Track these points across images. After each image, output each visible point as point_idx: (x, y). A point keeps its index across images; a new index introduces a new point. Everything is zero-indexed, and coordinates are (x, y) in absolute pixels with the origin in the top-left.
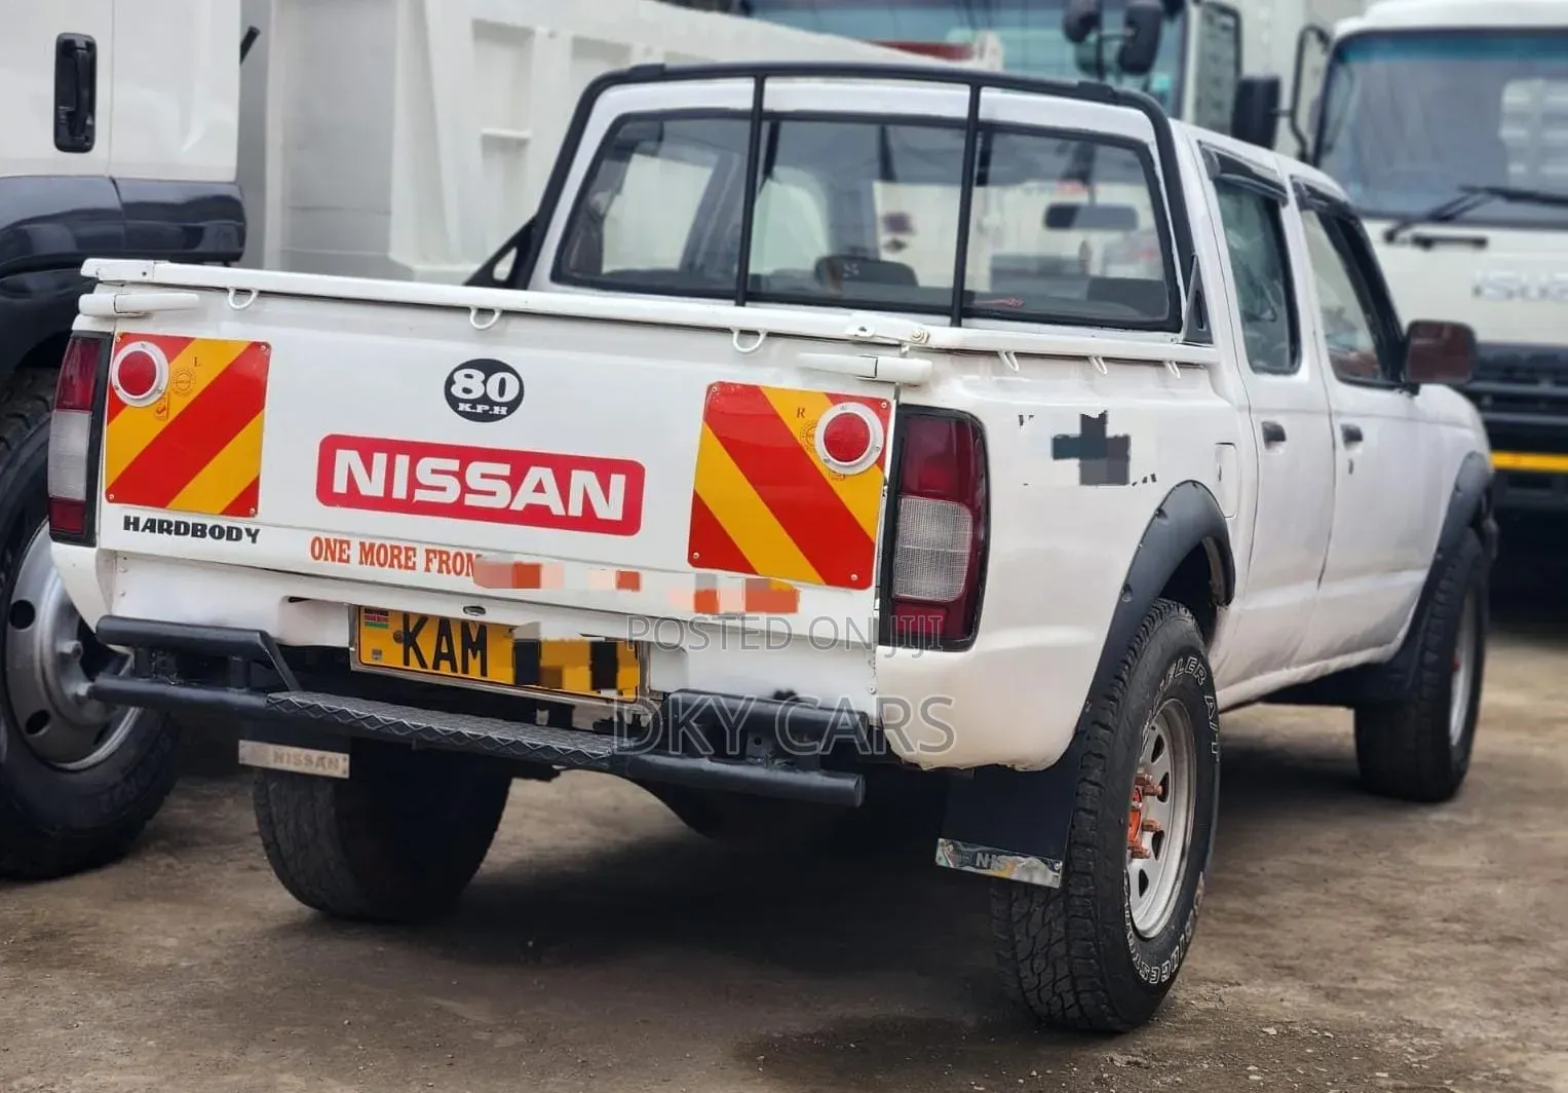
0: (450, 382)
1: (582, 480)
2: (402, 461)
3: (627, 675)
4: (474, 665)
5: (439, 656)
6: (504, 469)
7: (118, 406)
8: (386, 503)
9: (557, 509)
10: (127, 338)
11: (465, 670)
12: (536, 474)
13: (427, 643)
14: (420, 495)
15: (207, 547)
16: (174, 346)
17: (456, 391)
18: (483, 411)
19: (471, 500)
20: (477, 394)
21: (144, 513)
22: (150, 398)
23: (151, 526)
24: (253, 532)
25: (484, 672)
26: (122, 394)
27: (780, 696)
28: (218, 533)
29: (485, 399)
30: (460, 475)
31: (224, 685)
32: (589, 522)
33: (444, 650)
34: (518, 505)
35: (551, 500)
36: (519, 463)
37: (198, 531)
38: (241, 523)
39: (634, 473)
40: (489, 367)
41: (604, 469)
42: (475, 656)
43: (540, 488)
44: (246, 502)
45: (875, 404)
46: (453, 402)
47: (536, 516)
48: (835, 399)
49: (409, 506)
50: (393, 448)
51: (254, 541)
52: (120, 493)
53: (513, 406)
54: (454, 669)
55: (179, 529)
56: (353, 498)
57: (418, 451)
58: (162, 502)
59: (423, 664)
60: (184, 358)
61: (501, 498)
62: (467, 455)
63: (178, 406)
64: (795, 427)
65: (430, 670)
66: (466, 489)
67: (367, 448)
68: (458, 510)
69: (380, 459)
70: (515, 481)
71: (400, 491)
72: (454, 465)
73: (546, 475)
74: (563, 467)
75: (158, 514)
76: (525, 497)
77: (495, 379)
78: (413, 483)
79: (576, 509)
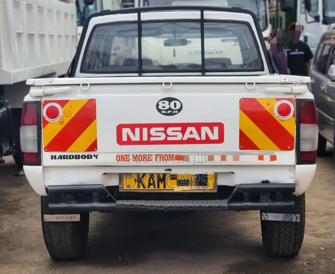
0: (158, 105)
1: (205, 130)
2: (145, 130)
3: (211, 182)
4: (161, 186)
5: (150, 184)
6: (179, 129)
7: (46, 123)
8: (141, 142)
9: (198, 138)
10: (46, 102)
11: (158, 187)
12: (189, 129)
13: (146, 181)
14: (152, 139)
15: (81, 161)
16: (63, 103)
17: (160, 107)
18: (170, 113)
19: (169, 139)
20: (167, 107)
21: (58, 154)
22: (58, 119)
23: (60, 157)
24: (96, 155)
25: (165, 187)
26: (47, 119)
27: (264, 182)
28: (84, 157)
29: (170, 109)
30: (165, 132)
31: (91, 201)
32: (208, 141)
33: (152, 182)
34: (185, 138)
35: (195, 136)
36: (184, 127)
37: (77, 157)
38: (92, 153)
39: (221, 126)
40: (170, 100)
41: (211, 126)
42: (162, 183)
43: (191, 133)
44: (93, 147)
45: (289, 100)
46: (160, 111)
47: (191, 141)
48: (278, 100)
49: (149, 142)
50: (141, 126)
51: (97, 158)
52: (49, 148)
53: (179, 110)
54: (155, 187)
55: (71, 157)
56: (130, 142)
57: (150, 126)
58: (65, 150)
59: (144, 187)
60: (67, 106)
61: (179, 137)
62: (166, 126)
63: (67, 120)
64: (268, 108)
65: (147, 188)
66: (167, 136)
67: (132, 127)
68: (165, 142)
69: (137, 130)
70: (183, 132)
71: (145, 138)
72: (162, 129)
73: (193, 129)
74: (198, 126)
75: (62, 154)
76: (187, 136)
77: (172, 103)
78: (149, 136)
79: (203, 138)
